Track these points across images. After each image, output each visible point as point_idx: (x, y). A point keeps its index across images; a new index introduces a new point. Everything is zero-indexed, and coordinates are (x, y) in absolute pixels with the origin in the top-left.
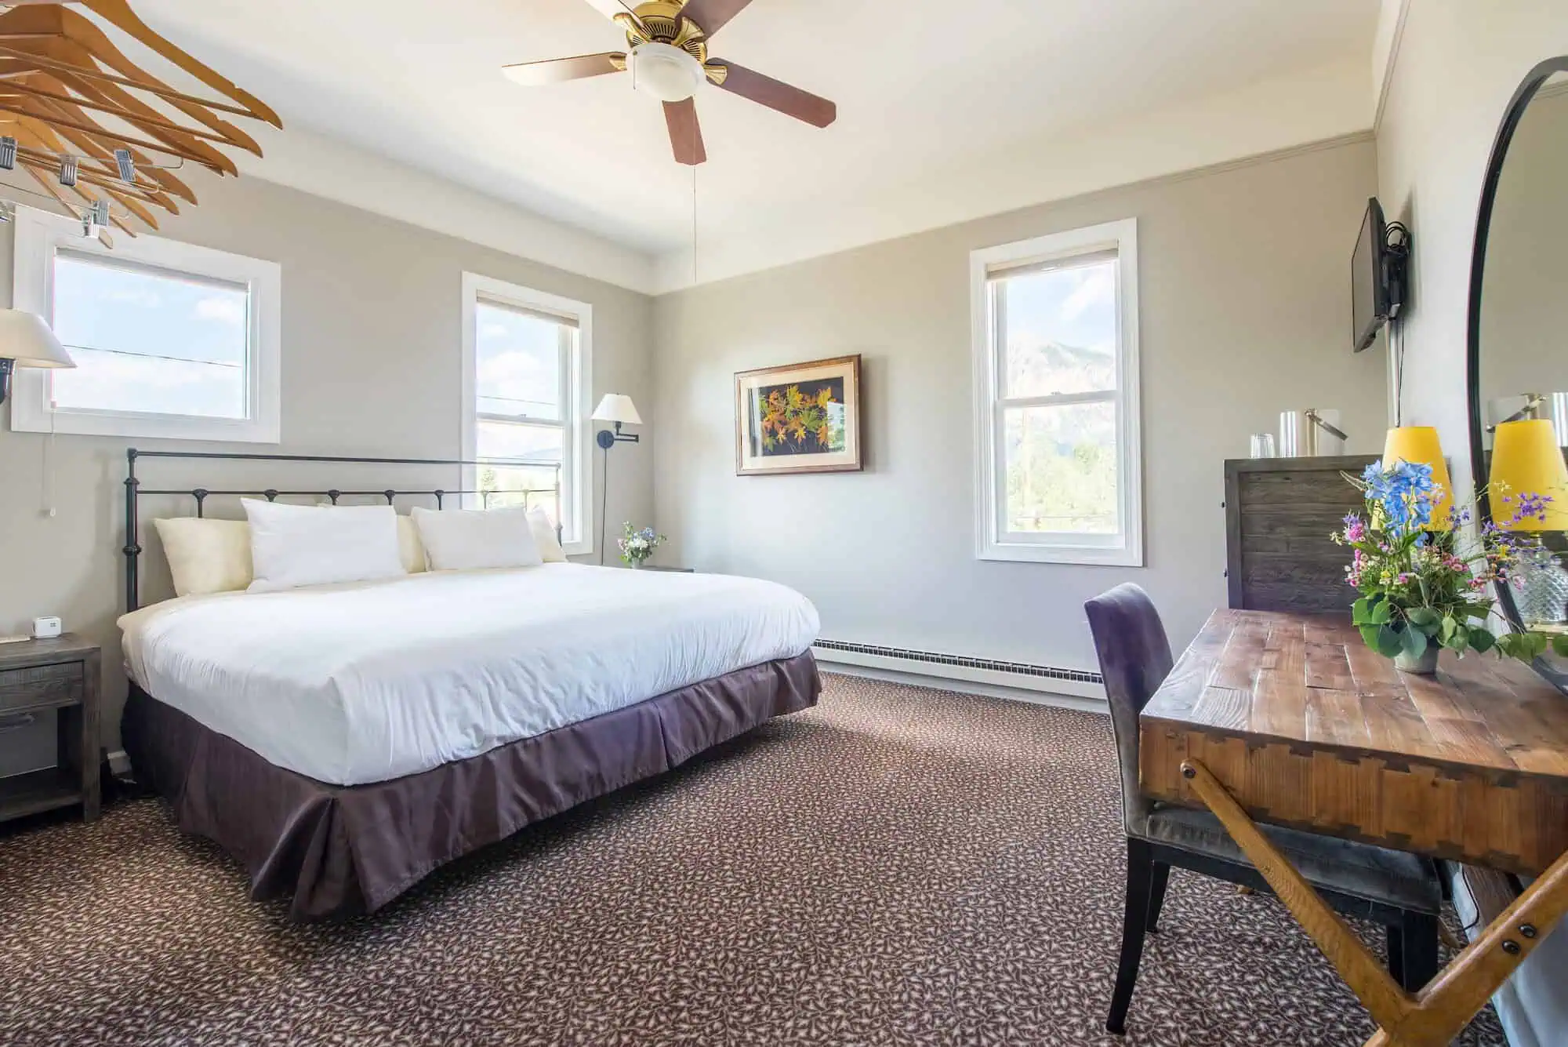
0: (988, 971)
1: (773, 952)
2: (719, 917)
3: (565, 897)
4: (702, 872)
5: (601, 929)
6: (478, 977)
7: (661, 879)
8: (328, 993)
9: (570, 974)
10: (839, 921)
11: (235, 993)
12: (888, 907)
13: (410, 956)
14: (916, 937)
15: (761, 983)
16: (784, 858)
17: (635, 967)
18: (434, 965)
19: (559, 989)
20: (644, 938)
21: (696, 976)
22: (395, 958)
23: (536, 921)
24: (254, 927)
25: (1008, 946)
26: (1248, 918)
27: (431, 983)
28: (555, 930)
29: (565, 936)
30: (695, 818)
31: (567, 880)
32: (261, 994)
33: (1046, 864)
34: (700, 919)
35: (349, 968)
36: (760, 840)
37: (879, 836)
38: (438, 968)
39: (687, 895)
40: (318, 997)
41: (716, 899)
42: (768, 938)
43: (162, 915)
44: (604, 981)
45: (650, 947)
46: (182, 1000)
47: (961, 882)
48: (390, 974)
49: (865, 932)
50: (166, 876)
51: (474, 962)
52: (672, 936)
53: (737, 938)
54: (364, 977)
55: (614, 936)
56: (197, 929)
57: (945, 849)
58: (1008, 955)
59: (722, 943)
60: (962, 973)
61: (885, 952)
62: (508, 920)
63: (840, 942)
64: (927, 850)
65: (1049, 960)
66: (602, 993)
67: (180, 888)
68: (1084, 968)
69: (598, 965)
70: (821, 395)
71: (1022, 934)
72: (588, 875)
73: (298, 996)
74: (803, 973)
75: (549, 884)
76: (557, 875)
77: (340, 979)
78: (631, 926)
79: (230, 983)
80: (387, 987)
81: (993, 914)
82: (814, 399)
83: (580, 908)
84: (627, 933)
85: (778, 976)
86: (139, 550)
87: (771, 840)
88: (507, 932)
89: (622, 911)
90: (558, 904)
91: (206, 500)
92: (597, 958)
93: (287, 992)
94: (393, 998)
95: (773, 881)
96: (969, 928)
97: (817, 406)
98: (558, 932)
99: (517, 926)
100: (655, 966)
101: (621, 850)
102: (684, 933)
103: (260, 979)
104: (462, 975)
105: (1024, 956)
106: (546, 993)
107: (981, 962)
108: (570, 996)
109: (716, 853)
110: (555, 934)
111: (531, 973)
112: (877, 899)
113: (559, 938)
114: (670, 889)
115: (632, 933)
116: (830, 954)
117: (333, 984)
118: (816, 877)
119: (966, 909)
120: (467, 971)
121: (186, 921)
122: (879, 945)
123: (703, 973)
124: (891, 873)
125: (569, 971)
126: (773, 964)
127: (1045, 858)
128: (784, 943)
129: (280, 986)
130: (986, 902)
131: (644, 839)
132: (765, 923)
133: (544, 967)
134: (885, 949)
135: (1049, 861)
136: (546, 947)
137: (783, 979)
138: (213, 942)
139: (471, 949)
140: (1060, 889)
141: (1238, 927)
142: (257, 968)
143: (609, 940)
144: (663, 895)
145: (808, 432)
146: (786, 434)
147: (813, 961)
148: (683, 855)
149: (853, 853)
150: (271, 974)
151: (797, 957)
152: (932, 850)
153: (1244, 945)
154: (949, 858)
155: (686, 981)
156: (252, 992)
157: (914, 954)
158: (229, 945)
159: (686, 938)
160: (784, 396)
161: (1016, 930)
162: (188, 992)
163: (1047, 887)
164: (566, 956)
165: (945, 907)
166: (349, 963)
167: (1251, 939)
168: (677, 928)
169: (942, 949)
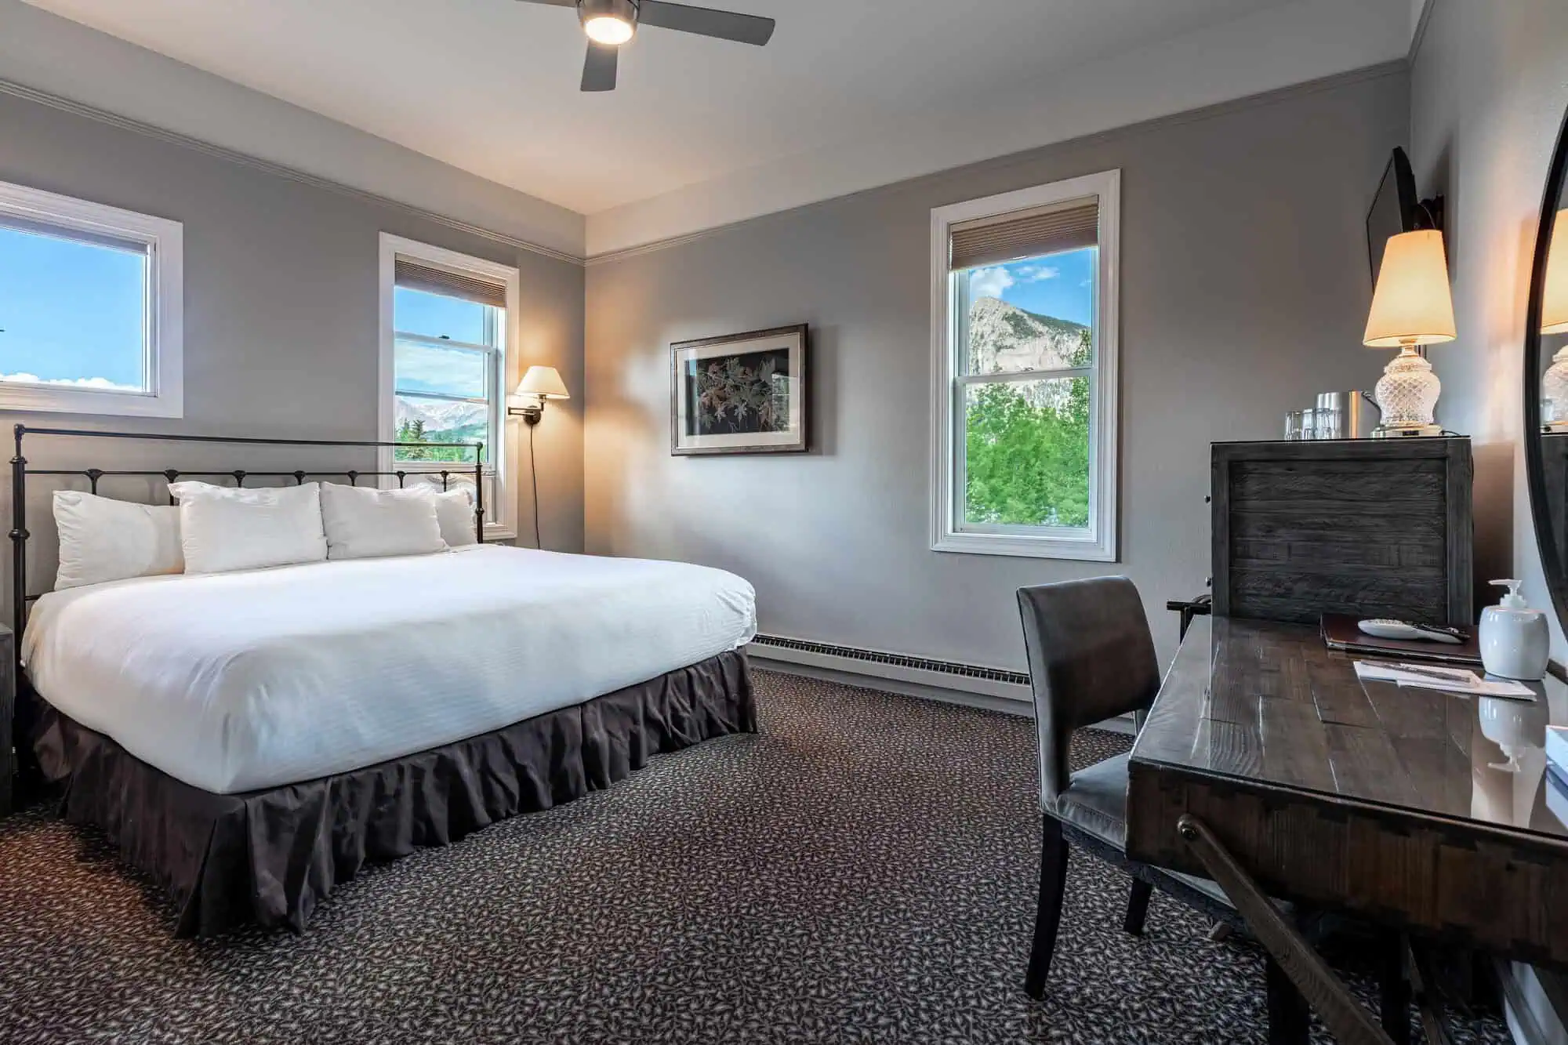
0: (933, 1022)
1: (694, 991)
2: (637, 948)
3: (472, 920)
4: (621, 895)
5: (508, 959)
6: (371, 1012)
7: (576, 901)
8: (207, 1029)
9: (471, 1011)
10: (768, 957)
11: (103, 1028)
12: (823, 942)
13: (299, 986)
14: (853, 979)
15: (680, 1028)
16: (711, 881)
17: (542, 1004)
18: (324, 996)
19: (459, 1028)
20: (555, 970)
21: (608, 1017)
22: (283, 987)
23: (438, 947)
24: (133, 950)
25: (956, 994)
26: (1232, 971)
27: (321, 1017)
28: (459, 958)
29: (469, 966)
30: (616, 833)
31: (474, 901)
32: (132, 1029)
33: (1000, 897)
34: (617, 951)
35: (232, 999)
36: (685, 860)
37: (816, 859)
38: (329, 1000)
39: (604, 921)
40: (195, 1033)
41: (634, 927)
42: (690, 974)
43: (34, 935)
44: (508, 1019)
45: (560, 981)
46: (44, 1035)
47: (904, 915)
48: (275, 1008)
49: (797, 970)
50: (43, 890)
51: (368, 995)
52: (585, 969)
53: (656, 973)
54: (247, 1010)
55: (522, 966)
56: (70, 952)
57: (888, 876)
58: (957, 1005)
59: (639, 978)
60: (904, 1023)
61: (818, 996)
62: (408, 945)
63: (768, 982)
64: (868, 877)
65: (1003, 1012)
66: (506, 1034)
67: (57, 904)
68: (1043, 1024)
69: (502, 1000)
70: (765, 367)
71: (972, 980)
72: (498, 895)
73: (172, 1032)
74: (726, 1017)
75: (457, 905)
76: (465, 895)
77: (221, 1011)
78: (540, 956)
79: (100, 1016)
80: (271, 1023)
81: (940, 955)
82: (756, 373)
83: (487, 934)
84: (537, 964)
85: (699, 1019)
86: (28, 535)
87: (698, 860)
88: (407, 960)
89: (532, 938)
90: (463, 928)
91: (100, 481)
92: (502, 992)
93: (161, 1027)
94: (278, 1035)
95: (697, 908)
96: (913, 970)
97: (760, 380)
98: (462, 961)
99: (417, 953)
100: (564, 1004)
101: (535, 867)
102: (598, 966)
103: (133, 1011)
104: (354, 1009)
105: (974, 1006)
106: (443, 1033)
107: (925, 1011)
108: (470, 1037)
109: (638, 873)
110: (458, 963)
111: (428, 1008)
112: (811, 932)
113: (462, 969)
114: (585, 913)
115: (542, 964)
116: (757, 996)
117: (213, 1018)
118: (746, 904)
119: (910, 947)
120: (360, 1005)
121: (60, 941)
122: (812, 987)
123: (616, 1014)
124: (828, 902)
125: (471, 1007)
126: (694, 1006)
127: (1001, 890)
128: (708, 981)
129: (155, 1020)
130: (933, 940)
131: (561, 855)
132: (687, 956)
133: (444, 1001)
134: (819, 991)
135: (1005, 893)
136: (447, 979)
137: (704, 1023)
138: (87, 967)
139: (366, 979)
140: (1017, 927)
141: (1222, 983)
142: (131, 998)
143: (516, 971)
144: (578, 921)
145: (749, 409)
146: (726, 411)
147: (738, 1002)
148: (602, 875)
149: (787, 878)
150: (147, 1006)
151: (721, 998)
152: (874, 877)
153: (1230, 1005)
154: (893, 887)
155: (597, 1022)
156: (122, 1027)
157: (851, 999)
158: (104, 971)
159: (600, 971)
160: (724, 369)
161: (966, 975)
162: (54, 1026)
163: (1002, 925)
164: (469, 990)
165: (886, 943)
166: (232, 993)
167: (1238, 997)
168: (590, 960)
169: (882, 994)
